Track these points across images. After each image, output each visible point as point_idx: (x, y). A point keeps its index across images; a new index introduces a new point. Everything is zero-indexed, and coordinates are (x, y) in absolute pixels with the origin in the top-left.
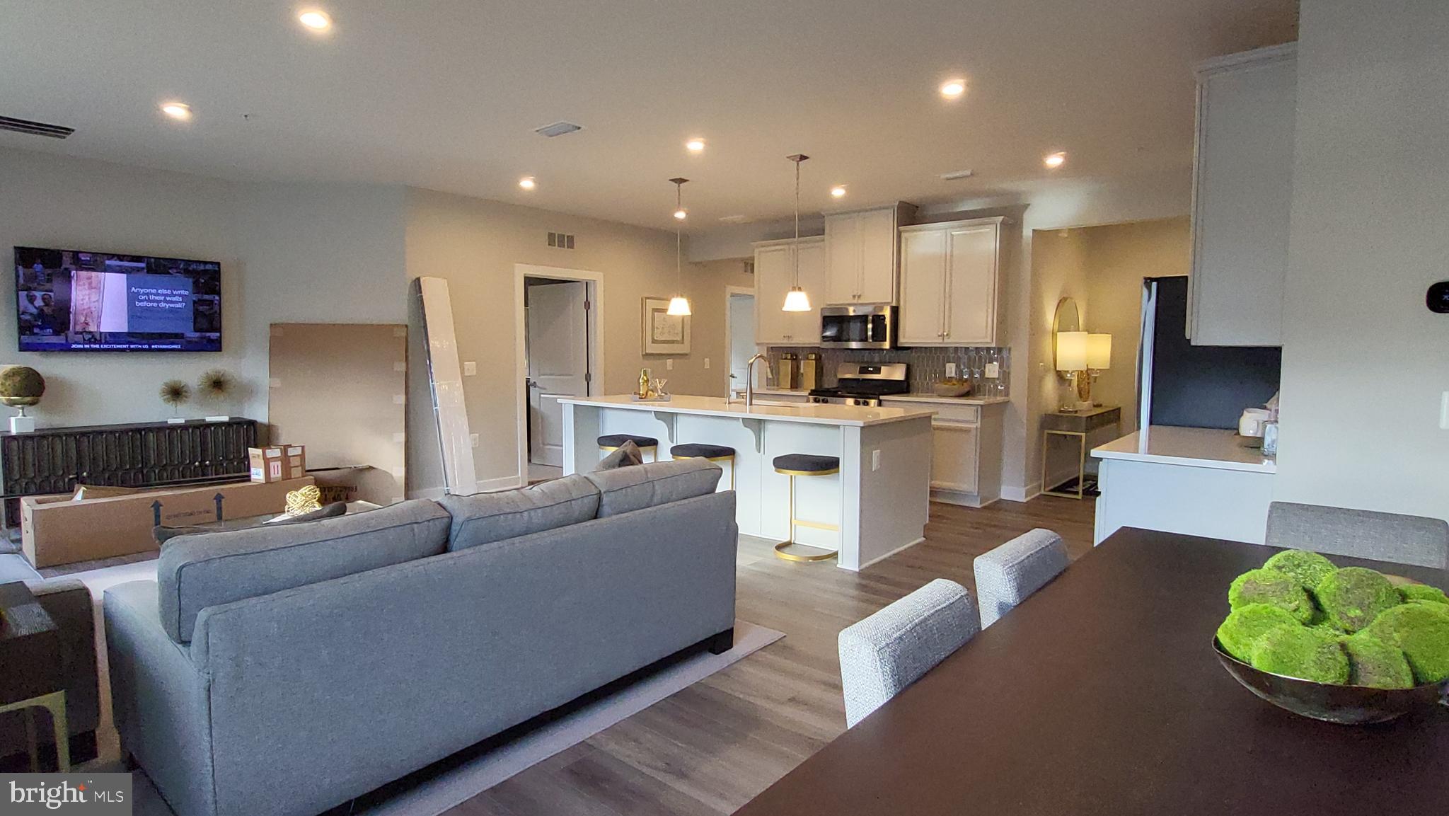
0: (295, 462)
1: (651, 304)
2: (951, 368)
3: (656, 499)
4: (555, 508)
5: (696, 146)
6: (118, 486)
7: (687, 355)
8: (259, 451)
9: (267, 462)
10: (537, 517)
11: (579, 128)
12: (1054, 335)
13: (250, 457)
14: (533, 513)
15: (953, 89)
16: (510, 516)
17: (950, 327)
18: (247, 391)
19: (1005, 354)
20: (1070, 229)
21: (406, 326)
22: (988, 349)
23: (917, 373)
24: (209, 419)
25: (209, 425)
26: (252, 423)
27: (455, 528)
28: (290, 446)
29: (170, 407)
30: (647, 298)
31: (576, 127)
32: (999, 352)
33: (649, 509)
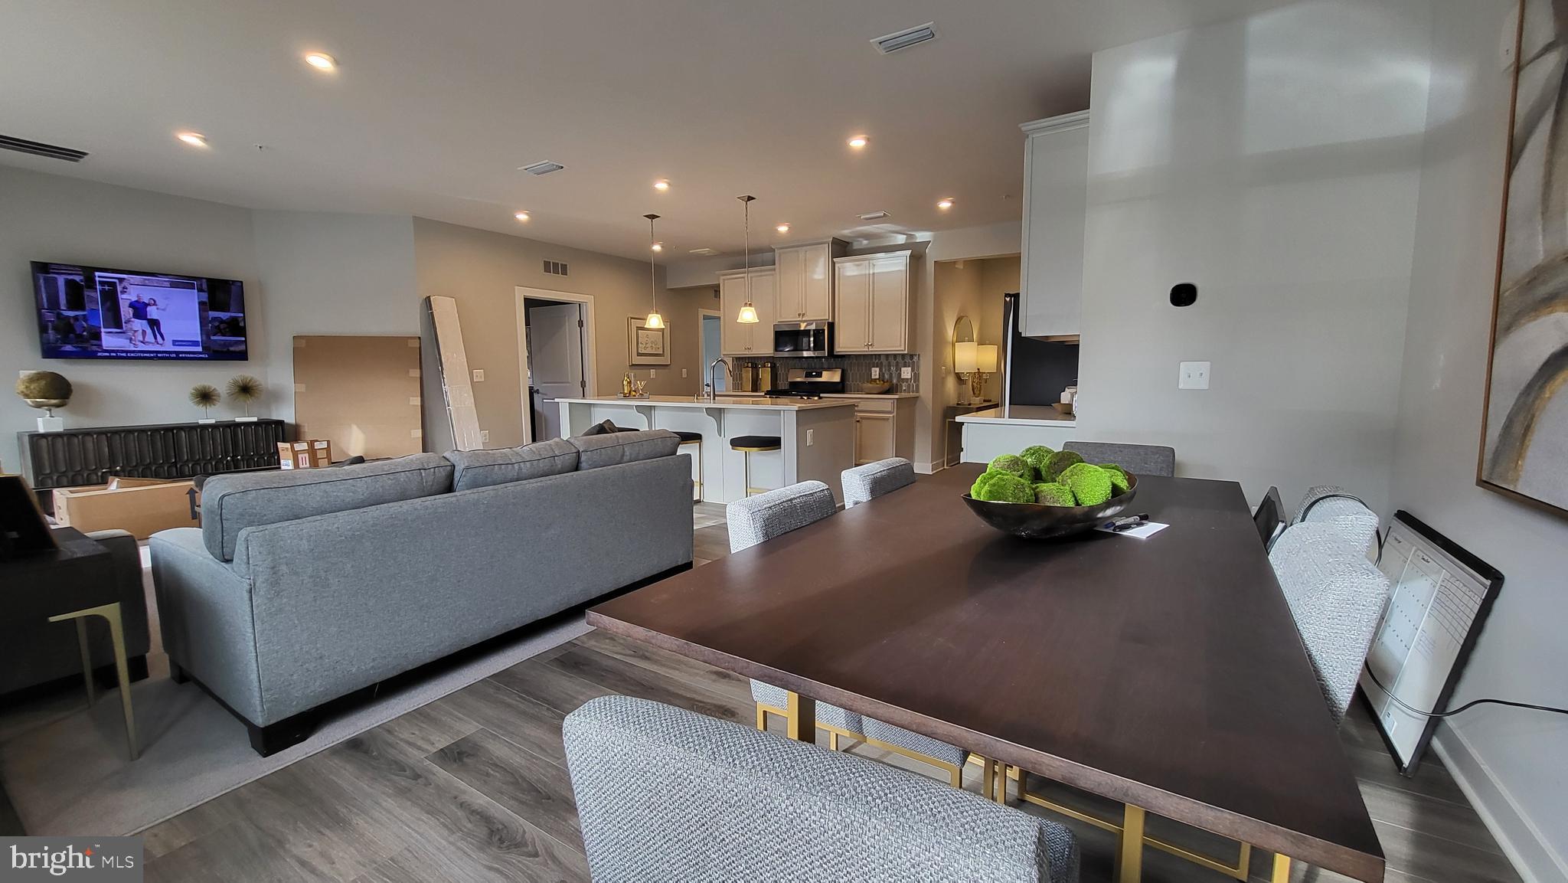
0: (321, 454)
1: (635, 323)
2: (876, 372)
3: (626, 458)
4: (541, 461)
5: (662, 186)
6: (152, 477)
7: (667, 365)
8: (288, 445)
9: (295, 454)
10: (526, 468)
11: (562, 167)
12: (953, 345)
13: (280, 450)
14: (522, 465)
15: (858, 143)
16: (503, 467)
17: (873, 339)
18: (275, 396)
19: (915, 359)
20: (965, 261)
21: (419, 338)
22: (903, 355)
23: (850, 374)
24: (238, 420)
25: (239, 424)
26: (281, 423)
27: (457, 475)
28: (317, 441)
29: (201, 409)
30: (631, 318)
31: (559, 167)
32: (908, 358)
33: (620, 465)
